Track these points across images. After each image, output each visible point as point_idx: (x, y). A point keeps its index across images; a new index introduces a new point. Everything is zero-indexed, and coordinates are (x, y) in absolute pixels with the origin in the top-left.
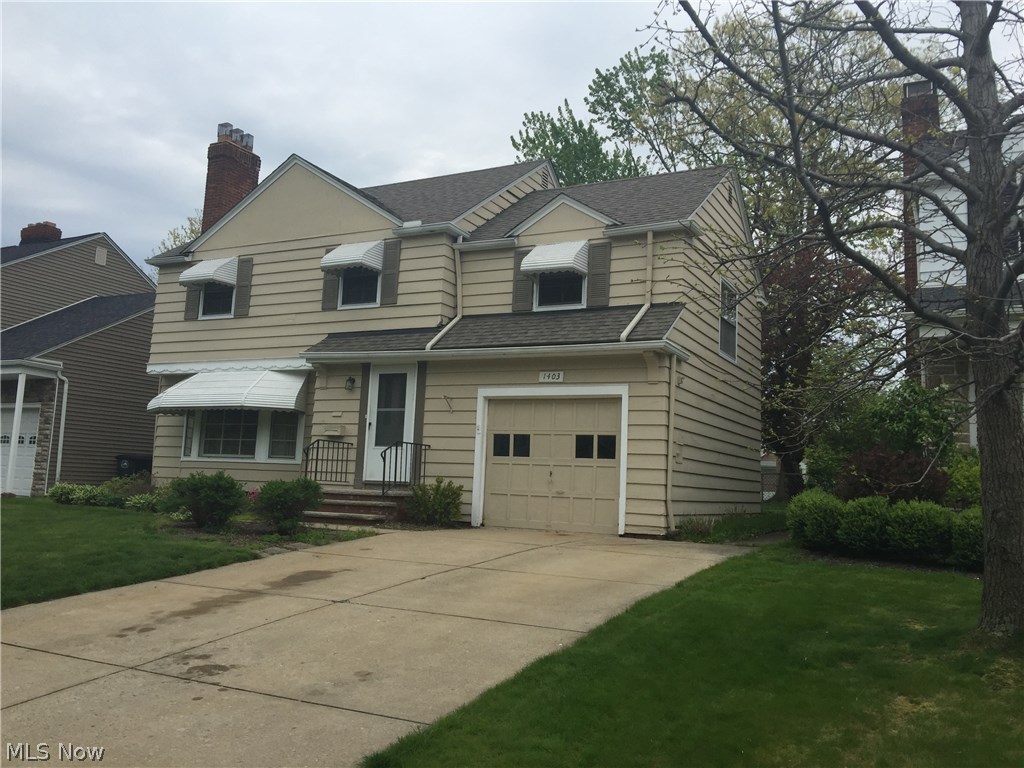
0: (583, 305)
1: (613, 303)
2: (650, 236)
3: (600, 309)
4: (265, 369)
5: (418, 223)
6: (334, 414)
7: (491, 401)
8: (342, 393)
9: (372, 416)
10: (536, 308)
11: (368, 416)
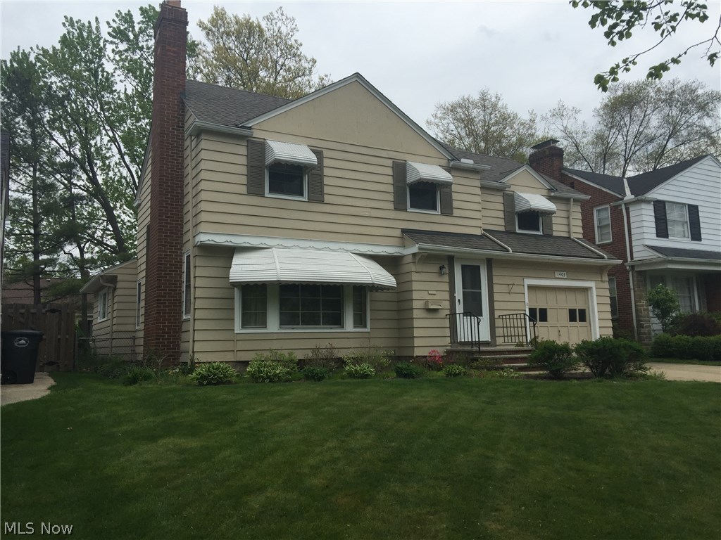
0: (540, 233)
1: (555, 234)
2: (572, 200)
3: (548, 236)
4: (347, 251)
5: (471, 162)
6: (430, 292)
7: (530, 287)
8: (435, 277)
9: (459, 295)
10: (518, 231)
11: (456, 295)
